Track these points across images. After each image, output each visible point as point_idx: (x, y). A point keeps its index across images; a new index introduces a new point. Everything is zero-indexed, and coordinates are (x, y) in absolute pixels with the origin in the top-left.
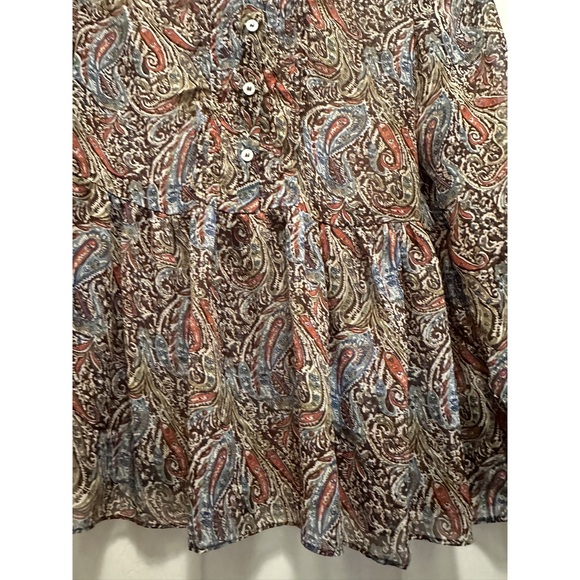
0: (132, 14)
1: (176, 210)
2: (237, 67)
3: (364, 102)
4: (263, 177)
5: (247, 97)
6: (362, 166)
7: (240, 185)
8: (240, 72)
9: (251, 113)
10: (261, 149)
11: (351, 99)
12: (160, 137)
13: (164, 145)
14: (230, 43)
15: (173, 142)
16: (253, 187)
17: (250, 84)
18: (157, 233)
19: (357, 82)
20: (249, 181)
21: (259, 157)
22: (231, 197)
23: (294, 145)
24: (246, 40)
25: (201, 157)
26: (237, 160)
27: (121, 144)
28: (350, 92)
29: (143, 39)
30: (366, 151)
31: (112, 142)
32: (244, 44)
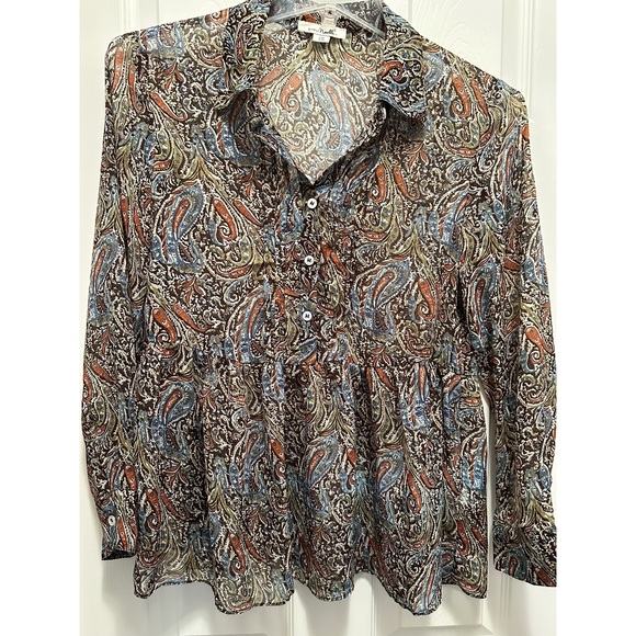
0: (205, 186)
1: (248, 360)
2: (298, 238)
3: (409, 258)
4: (320, 335)
5: (307, 267)
6: (403, 315)
7: (302, 342)
8: (301, 243)
9: (310, 280)
10: (318, 310)
11: (397, 255)
12: (234, 298)
13: (237, 305)
14: (292, 218)
15: (244, 303)
16: (312, 342)
17: (310, 257)
18: (234, 379)
19: (405, 239)
20: (308, 338)
21: (317, 317)
22: (294, 351)
23: (345, 309)
24: (307, 217)
25: (269, 322)
26: (299, 320)
27: (201, 304)
28: (397, 249)
29: (216, 210)
30: (406, 302)
31: (193, 302)
32: (305, 221)
